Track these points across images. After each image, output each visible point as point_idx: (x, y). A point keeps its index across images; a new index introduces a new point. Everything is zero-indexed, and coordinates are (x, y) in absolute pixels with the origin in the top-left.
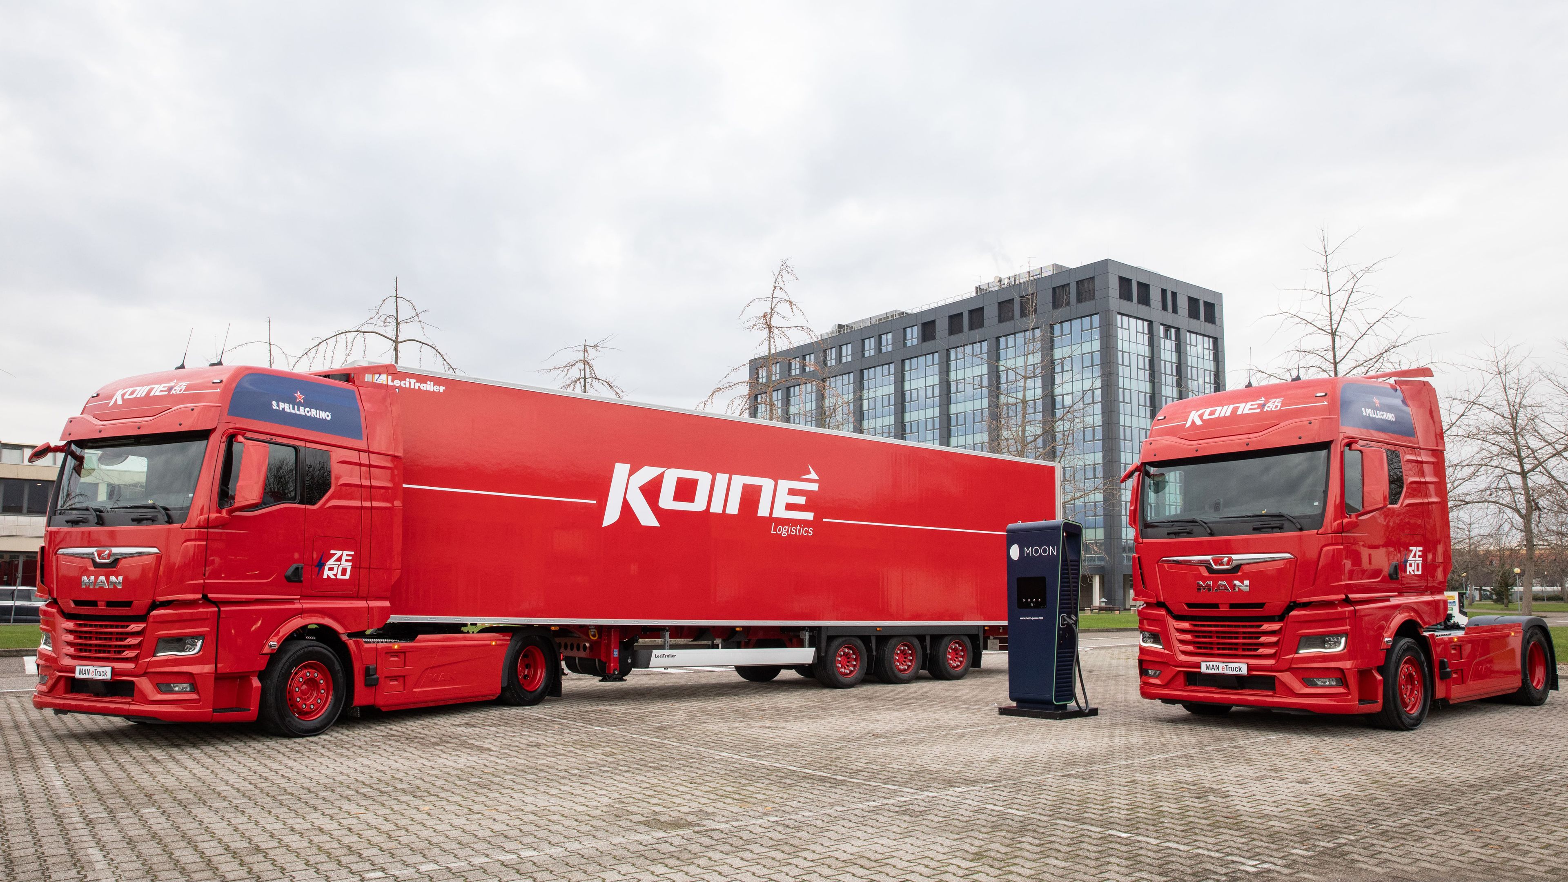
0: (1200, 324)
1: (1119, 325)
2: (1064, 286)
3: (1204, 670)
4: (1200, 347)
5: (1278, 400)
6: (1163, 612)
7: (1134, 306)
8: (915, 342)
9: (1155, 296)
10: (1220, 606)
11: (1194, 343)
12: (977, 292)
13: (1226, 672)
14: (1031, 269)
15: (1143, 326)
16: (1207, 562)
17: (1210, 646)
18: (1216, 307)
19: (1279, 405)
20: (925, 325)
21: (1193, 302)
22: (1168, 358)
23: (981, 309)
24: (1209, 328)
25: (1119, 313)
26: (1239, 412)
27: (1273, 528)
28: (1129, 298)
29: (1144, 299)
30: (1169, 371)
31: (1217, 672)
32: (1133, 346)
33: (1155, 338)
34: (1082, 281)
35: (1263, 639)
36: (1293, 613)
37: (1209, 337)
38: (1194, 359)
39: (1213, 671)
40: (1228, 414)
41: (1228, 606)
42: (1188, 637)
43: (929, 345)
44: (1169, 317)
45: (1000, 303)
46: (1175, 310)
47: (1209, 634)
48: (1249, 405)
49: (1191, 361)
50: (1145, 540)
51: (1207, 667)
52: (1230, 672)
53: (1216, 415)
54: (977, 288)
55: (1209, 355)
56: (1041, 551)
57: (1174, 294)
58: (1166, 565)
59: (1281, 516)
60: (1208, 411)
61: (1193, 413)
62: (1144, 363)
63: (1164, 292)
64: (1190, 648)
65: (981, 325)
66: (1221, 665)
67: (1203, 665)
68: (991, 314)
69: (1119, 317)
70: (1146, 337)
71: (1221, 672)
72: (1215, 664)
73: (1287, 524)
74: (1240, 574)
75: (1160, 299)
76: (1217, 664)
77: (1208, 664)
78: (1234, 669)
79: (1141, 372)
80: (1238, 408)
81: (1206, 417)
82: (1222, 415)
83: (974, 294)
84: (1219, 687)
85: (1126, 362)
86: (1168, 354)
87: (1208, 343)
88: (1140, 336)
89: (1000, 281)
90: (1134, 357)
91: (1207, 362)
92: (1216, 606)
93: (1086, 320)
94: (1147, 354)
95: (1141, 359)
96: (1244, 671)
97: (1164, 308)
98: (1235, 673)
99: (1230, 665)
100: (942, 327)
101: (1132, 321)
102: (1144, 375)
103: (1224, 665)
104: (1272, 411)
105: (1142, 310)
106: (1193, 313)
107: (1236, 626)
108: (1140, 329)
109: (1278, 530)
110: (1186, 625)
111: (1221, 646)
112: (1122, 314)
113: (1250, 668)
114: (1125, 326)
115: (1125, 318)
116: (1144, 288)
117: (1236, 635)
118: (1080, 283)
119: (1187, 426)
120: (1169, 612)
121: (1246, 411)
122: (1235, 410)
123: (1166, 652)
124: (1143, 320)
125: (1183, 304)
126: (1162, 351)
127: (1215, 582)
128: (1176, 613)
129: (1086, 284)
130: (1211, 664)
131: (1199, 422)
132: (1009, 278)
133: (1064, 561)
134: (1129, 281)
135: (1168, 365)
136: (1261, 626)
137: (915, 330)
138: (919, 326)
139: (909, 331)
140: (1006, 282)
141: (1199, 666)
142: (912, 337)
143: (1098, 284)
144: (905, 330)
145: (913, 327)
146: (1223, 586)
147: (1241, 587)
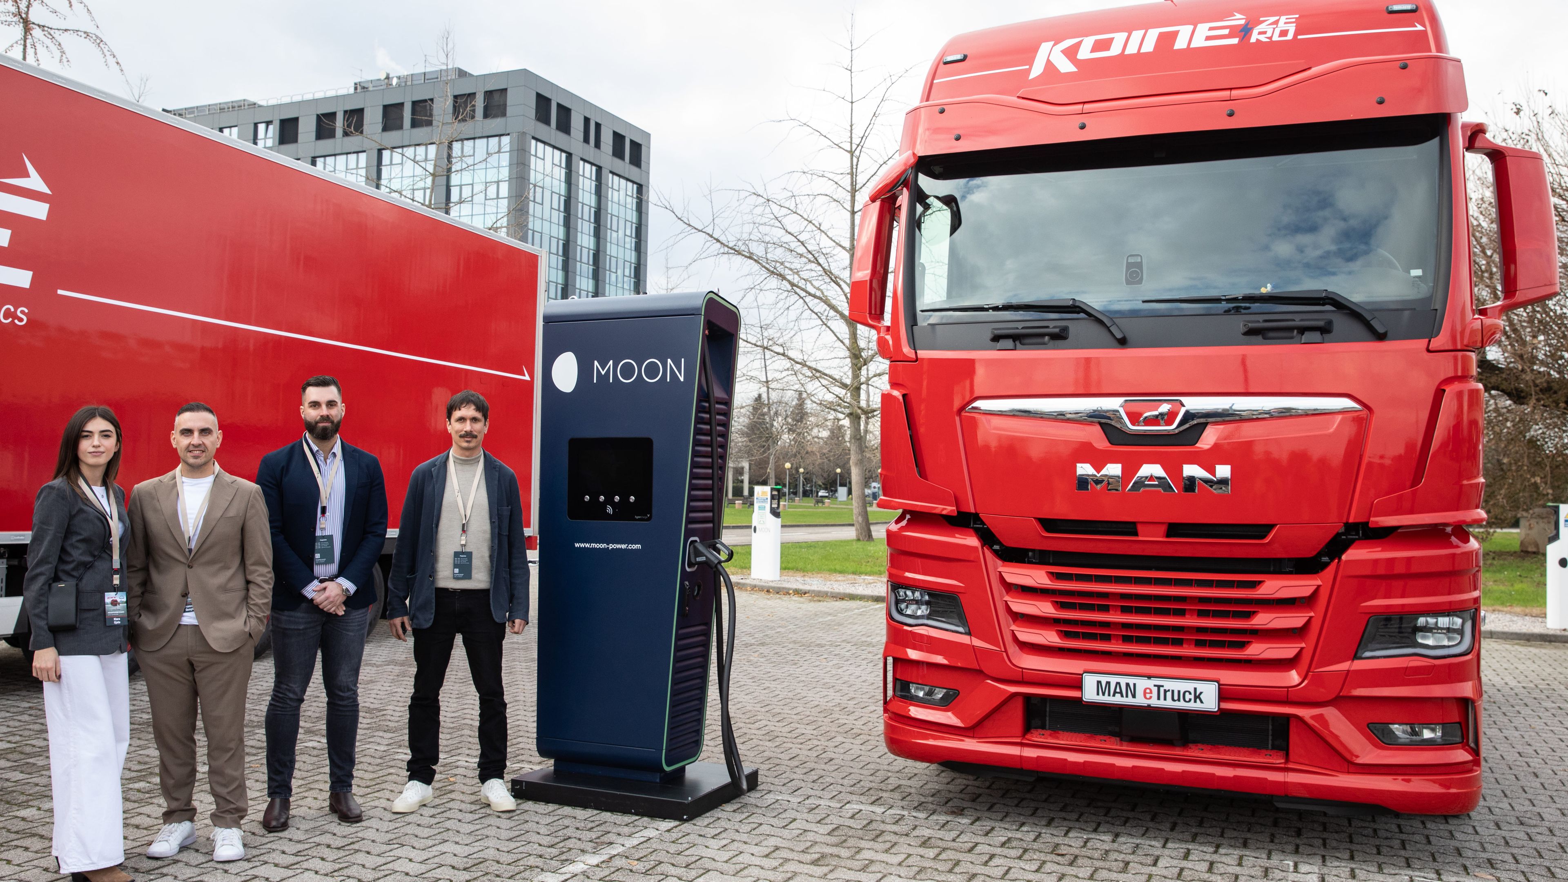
0: (623, 166)
1: (533, 152)
2: (469, 95)
3: (1090, 693)
4: (622, 193)
5: (1283, 19)
6: (972, 541)
7: (551, 132)
8: (270, 143)
9: (577, 124)
10: (1140, 528)
11: (616, 187)
12: (356, 89)
13: (1154, 702)
14: (428, 70)
15: (559, 157)
16: (1113, 414)
17: (1103, 631)
18: (644, 149)
19: (1292, 29)
20: (284, 123)
21: (618, 138)
22: (587, 201)
23: (361, 111)
24: (633, 172)
25: (534, 138)
26: (1180, 44)
27: (1303, 330)
28: (547, 122)
29: (564, 126)
30: (586, 217)
31: (1129, 701)
32: (548, 180)
33: (573, 174)
34: (491, 92)
35: (1263, 620)
36: (1352, 555)
37: (633, 182)
38: (615, 206)
39: (1118, 699)
40: (1149, 47)
41: (1163, 529)
42: (1046, 608)
44: (590, 151)
45: (386, 107)
46: (598, 145)
47: (1102, 602)
48: (1203, 29)
49: (612, 208)
51: (1101, 687)
52: (1169, 703)
53: (1115, 50)
54: (356, 84)
55: (632, 203)
56: (640, 371)
57: (598, 126)
59: (1327, 300)
60: (1091, 40)
61: (1046, 46)
62: (558, 202)
63: (587, 120)
64: (1050, 637)
65: (360, 131)
66: (1142, 684)
67: (1090, 683)
68: (373, 119)
69: (533, 142)
70: (563, 171)
71: (1140, 700)
72: (1123, 680)
73: (1341, 322)
74: (1202, 446)
75: (582, 128)
76: (1131, 681)
77: (1104, 679)
78: (1182, 696)
79: (555, 214)
80: (1174, 35)
81: (1085, 53)
82: (1131, 50)
83: (352, 91)
84: (1134, 740)
85: (539, 200)
86: (587, 195)
87: (631, 188)
88: (556, 169)
89: (388, 78)
90: (547, 194)
91: (629, 212)
92: (1129, 528)
93: (494, 141)
94: (563, 192)
95: (556, 197)
96: (1209, 701)
97: (586, 140)
98: (1181, 705)
99: (1168, 684)
100: (307, 128)
101: (549, 149)
102: (558, 217)
103: (1151, 683)
104: (1271, 43)
105: (560, 138)
106: (618, 152)
107: (1179, 583)
108: (557, 161)
109: (1315, 336)
110: (1037, 577)
111: (1130, 633)
112: (537, 140)
113: (1224, 694)
114: (540, 154)
115: (540, 146)
116: (565, 112)
117: (1178, 606)
118: (489, 94)
119: (1033, 75)
120: (987, 537)
121: (1199, 42)
122: (1167, 40)
123: (978, 643)
124: (562, 150)
125: (607, 139)
126: (581, 192)
127: (1130, 468)
128: (1011, 545)
129: (496, 96)
130: (1113, 680)
131: (1065, 66)
132: (399, 78)
133: (705, 396)
134: (548, 101)
135: (586, 209)
136: (1258, 583)
137: (271, 127)
138: (277, 124)
139: (262, 127)
140: (395, 82)
141: (1078, 684)
142: (266, 137)
143: (511, 99)
144: (256, 125)
145: (268, 123)
146: (1151, 478)
147: (1207, 481)
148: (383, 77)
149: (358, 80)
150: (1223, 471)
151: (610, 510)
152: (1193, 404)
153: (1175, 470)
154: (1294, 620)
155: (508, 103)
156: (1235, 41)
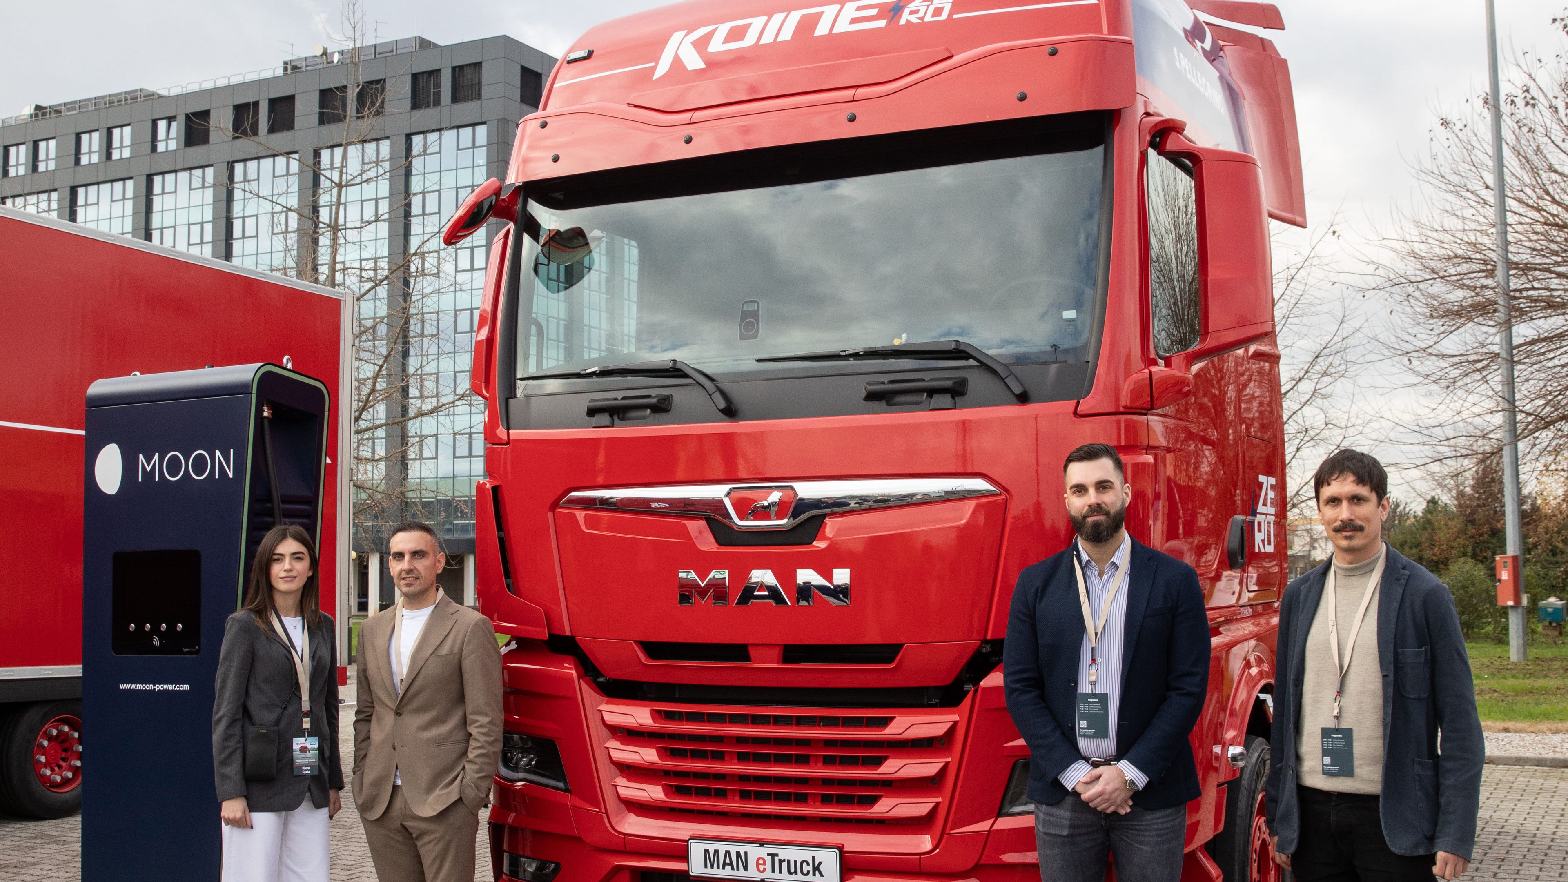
2: (432, 72)
3: (696, 864)
6: (569, 670)
8: (173, 145)
10: (752, 652)
12: (286, 69)
13: (767, 875)
14: (379, 41)
16: (717, 505)
17: (719, 785)
19: (948, 6)
20: (191, 119)
23: (291, 99)
26: (822, 30)
27: (932, 392)
31: (740, 874)
34: (461, 67)
35: (892, 767)
36: (992, 680)
39: (727, 873)
40: (786, 35)
41: (775, 653)
42: (651, 755)
43: (197, 153)
45: (322, 93)
47: (715, 747)
48: (851, 8)
50: (515, 434)
51: (710, 858)
52: (785, 876)
53: (748, 41)
54: (285, 63)
58: (580, 515)
59: (959, 353)
60: (723, 29)
61: (677, 36)
64: (657, 793)
65: (290, 125)
66: (755, 852)
67: (696, 850)
68: (307, 109)
71: (751, 873)
72: (733, 848)
73: (977, 382)
74: (820, 545)
76: (742, 848)
77: (713, 847)
78: (798, 868)
80: (819, 16)
81: (716, 45)
82: (767, 39)
83: (280, 72)
89: (325, 53)
92: (740, 652)
93: (466, 132)
96: (830, 874)
98: (798, 877)
99: (784, 853)
100: (222, 122)
103: (764, 851)
107: (799, 721)
109: (946, 400)
110: (642, 715)
113: (849, 864)
117: (801, 750)
118: (457, 71)
119: (658, 74)
120: (590, 669)
121: (843, 26)
122: (807, 25)
123: (576, 802)
127: (740, 572)
128: (613, 673)
129: (469, 74)
130: (723, 846)
131: (694, 61)
132: (342, 53)
134: (540, 75)
136: (885, 722)
137: (174, 125)
138: (182, 119)
139: (162, 125)
140: (336, 58)
141: (680, 852)
142: (167, 138)
143: (488, 75)
144: (154, 123)
145: (170, 119)
146: (762, 586)
147: (822, 589)
148: (319, 52)
149: (288, 58)
150: (842, 576)
151: (156, 641)
152: (807, 490)
153: (786, 575)
154: (927, 767)
155: (484, 81)
156: (882, 23)
